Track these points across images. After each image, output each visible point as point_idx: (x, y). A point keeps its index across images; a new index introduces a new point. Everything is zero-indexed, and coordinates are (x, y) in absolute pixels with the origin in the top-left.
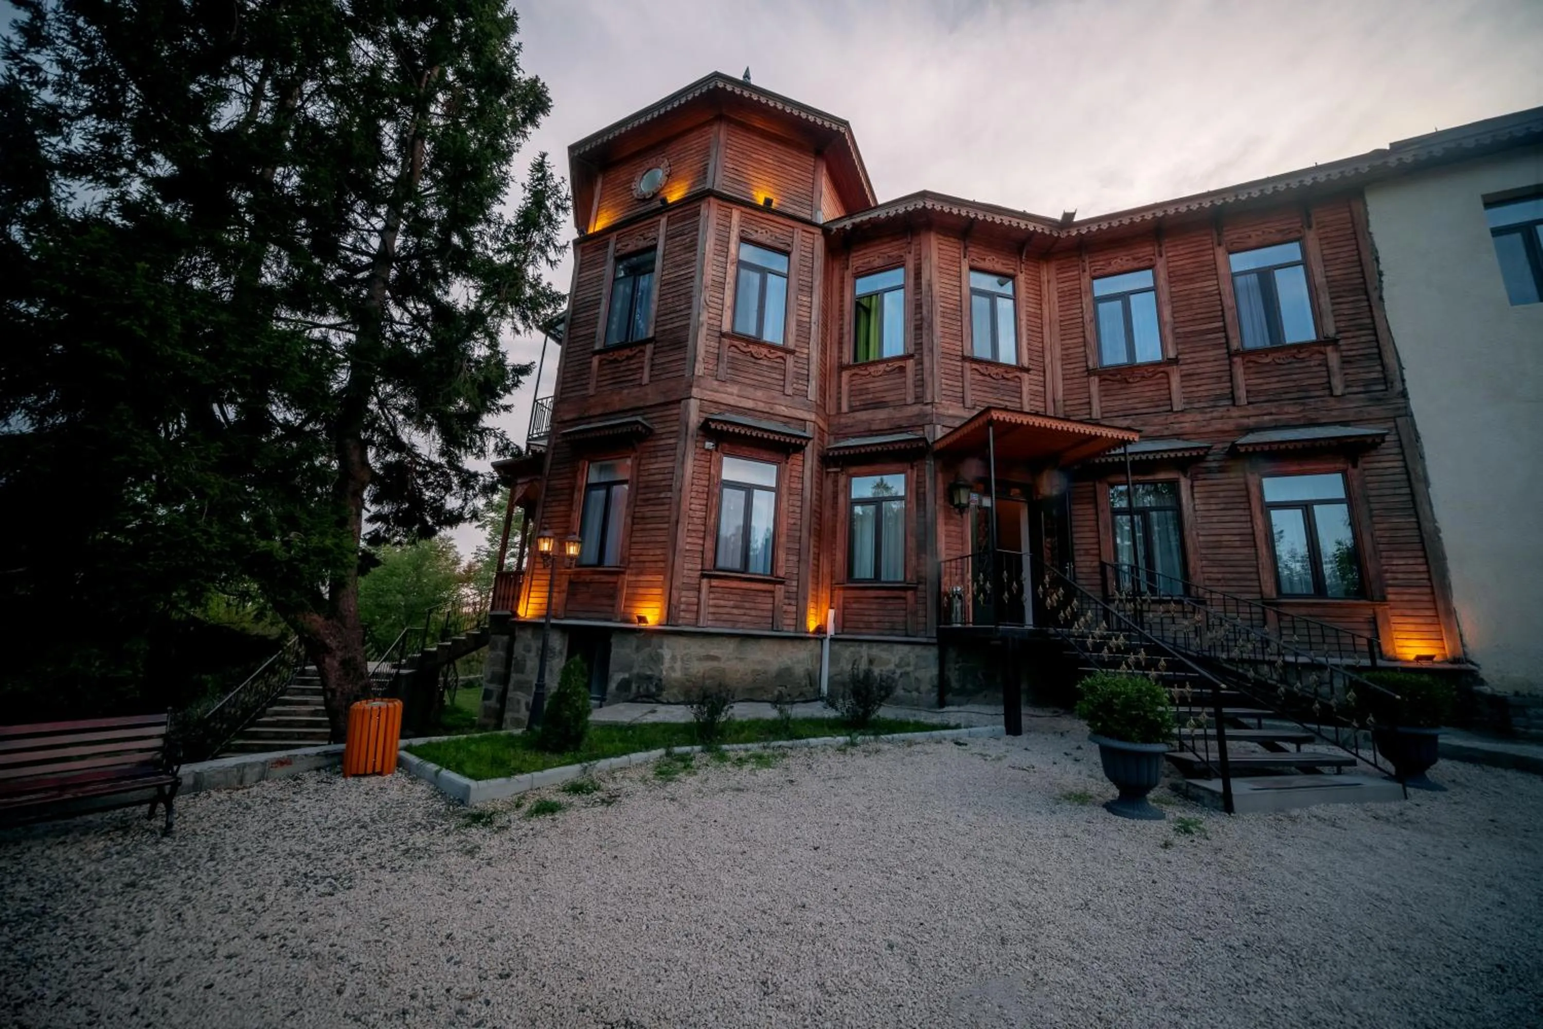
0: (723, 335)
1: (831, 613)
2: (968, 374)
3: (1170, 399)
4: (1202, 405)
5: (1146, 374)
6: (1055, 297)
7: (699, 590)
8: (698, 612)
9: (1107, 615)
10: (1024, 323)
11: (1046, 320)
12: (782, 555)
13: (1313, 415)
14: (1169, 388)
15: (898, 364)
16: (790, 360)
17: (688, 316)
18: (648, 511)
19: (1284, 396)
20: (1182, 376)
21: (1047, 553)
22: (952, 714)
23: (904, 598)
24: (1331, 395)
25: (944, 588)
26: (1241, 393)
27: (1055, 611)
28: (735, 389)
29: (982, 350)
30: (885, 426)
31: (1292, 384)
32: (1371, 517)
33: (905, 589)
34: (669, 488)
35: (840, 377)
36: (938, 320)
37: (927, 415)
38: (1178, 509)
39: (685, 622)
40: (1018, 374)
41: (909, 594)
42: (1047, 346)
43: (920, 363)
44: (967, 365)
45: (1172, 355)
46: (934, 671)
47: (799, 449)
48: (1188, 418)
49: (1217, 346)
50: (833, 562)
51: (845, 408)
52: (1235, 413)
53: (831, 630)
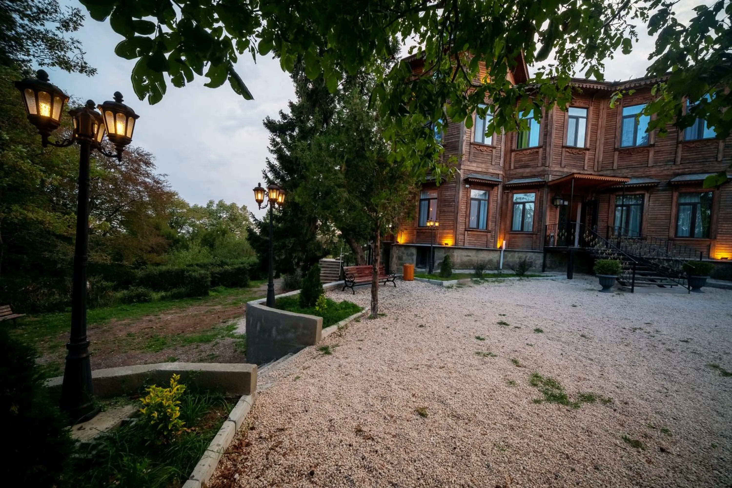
0: (471, 144)
1: (504, 242)
2: (564, 153)
3: (648, 162)
4: (661, 164)
5: (639, 151)
6: (605, 116)
7: (464, 235)
8: (464, 242)
9: (607, 244)
10: (590, 129)
11: (600, 126)
12: (490, 223)
13: (705, 169)
14: (648, 157)
15: (535, 150)
16: (494, 151)
17: (459, 137)
18: (446, 209)
19: (696, 161)
20: (655, 152)
21: (587, 222)
22: (547, 273)
23: (532, 237)
24: (717, 161)
25: (547, 234)
26: (679, 160)
27: (589, 242)
28: (475, 165)
29: (570, 143)
30: (529, 175)
31: (700, 156)
32: (719, 208)
33: (533, 234)
34: (454, 201)
35: (511, 155)
36: (554, 132)
37: (546, 171)
38: (642, 205)
39: (460, 245)
40: (584, 152)
41: (534, 236)
42: (599, 138)
43: (545, 150)
44: (564, 149)
45: (652, 143)
46: (542, 261)
47: (497, 185)
48: (654, 169)
49: (672, 139)
50: (505, 225)
51: (512, 167)
52: (674, 167)
53: (504, 248)
